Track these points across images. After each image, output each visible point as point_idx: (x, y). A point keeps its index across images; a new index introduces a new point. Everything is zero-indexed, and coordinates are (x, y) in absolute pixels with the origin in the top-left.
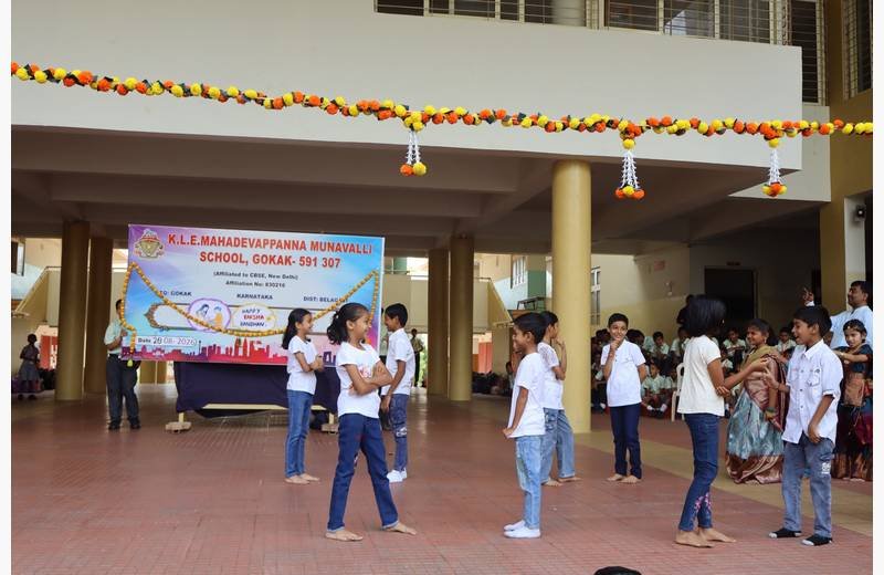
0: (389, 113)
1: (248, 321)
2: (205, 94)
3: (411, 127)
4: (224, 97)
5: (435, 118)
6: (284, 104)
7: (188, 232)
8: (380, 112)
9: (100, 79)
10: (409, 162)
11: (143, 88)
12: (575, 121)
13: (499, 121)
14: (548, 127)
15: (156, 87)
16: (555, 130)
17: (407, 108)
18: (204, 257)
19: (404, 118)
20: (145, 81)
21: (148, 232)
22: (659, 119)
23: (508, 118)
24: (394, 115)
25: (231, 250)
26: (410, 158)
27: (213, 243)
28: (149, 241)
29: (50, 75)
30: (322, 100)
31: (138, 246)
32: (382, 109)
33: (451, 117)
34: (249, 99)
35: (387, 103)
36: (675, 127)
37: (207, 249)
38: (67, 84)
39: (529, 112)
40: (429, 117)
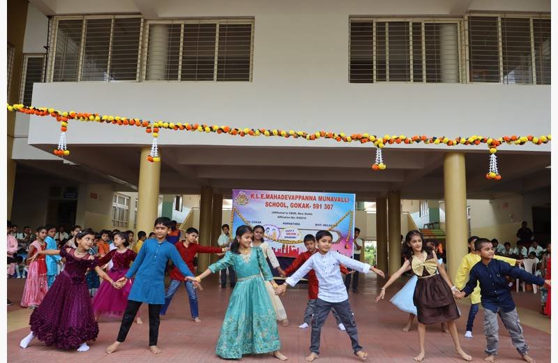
0: (366, 140)
1: (289, 236)
2: (280, 134)
3: (378, 146)
4: (288, 135)
5: (390, 142)
6: (316, 137)
7: (260, 192)
8: (362, 139)
9: (233, 129)
10: (377, 163)
11: (252, 133)
12: (463, 140)
13: (422, 142)
14: (448, 143)
15: (257, 132)
16: (452, 145)
17: (375, 137)
18: (267, 205)
19: (374, 142)
20: (253, 130)
21: (241, 192)
22: (510, 137)
23: (427, 140)
24: (369, 140)
25: (280, 201)
27: (272, 198)
28: (242, 197)
29: (211, 129)
30: (334, 135)
31: (238, 200)
32: (363, 138)
33: (398, 140)
34: (299, 136)
35: (365, 135)
36: (519, 141)
37: (268, 200)
38: (219, 133)
39: (439, 136)
40: (387, 141)
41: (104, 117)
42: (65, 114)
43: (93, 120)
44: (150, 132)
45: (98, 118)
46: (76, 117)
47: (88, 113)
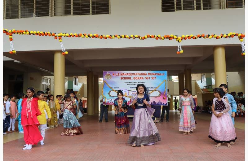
1: (133, 94)
2: (125, 37)
3: (178, 41)
4: (130, 38)
5: (185, 38)
6: (145, 38)
7: (117, 72)
8: (170, 38)
9: (100, 36)
10: (179, 51)
11: (111, 37)
12: (225, 35)
13: (202, 37)
14: (217, 38)
15: (113, 37)
16: (219, 38)
17: (177, 36)
18: (121, 78)
19: (176, 39)
20: (111, 35)
21: (108, 73)
23: (205, 36)
24: (173, 38)
25: (128, 76)
26: (179, 49)
27: (124, 75)
29: (89, 36)
30: (154, 36)
31: (105, 77)
32: (170, 37)
33: (189, 38)
34: (136, 38)
35: (172, 35)
37: (122, 76)
38: (93, 38)
39: (211, 34)
40: (183, 38)
41: (31, 32)
42: (10, 31)
43: (25, 34)
44: (56, 39)
45: (28, 33)
46: (16, 33)
47: (22, 30)
